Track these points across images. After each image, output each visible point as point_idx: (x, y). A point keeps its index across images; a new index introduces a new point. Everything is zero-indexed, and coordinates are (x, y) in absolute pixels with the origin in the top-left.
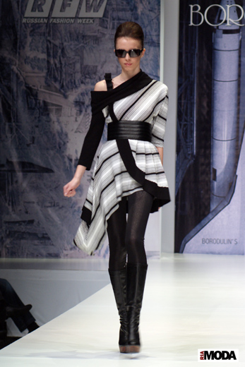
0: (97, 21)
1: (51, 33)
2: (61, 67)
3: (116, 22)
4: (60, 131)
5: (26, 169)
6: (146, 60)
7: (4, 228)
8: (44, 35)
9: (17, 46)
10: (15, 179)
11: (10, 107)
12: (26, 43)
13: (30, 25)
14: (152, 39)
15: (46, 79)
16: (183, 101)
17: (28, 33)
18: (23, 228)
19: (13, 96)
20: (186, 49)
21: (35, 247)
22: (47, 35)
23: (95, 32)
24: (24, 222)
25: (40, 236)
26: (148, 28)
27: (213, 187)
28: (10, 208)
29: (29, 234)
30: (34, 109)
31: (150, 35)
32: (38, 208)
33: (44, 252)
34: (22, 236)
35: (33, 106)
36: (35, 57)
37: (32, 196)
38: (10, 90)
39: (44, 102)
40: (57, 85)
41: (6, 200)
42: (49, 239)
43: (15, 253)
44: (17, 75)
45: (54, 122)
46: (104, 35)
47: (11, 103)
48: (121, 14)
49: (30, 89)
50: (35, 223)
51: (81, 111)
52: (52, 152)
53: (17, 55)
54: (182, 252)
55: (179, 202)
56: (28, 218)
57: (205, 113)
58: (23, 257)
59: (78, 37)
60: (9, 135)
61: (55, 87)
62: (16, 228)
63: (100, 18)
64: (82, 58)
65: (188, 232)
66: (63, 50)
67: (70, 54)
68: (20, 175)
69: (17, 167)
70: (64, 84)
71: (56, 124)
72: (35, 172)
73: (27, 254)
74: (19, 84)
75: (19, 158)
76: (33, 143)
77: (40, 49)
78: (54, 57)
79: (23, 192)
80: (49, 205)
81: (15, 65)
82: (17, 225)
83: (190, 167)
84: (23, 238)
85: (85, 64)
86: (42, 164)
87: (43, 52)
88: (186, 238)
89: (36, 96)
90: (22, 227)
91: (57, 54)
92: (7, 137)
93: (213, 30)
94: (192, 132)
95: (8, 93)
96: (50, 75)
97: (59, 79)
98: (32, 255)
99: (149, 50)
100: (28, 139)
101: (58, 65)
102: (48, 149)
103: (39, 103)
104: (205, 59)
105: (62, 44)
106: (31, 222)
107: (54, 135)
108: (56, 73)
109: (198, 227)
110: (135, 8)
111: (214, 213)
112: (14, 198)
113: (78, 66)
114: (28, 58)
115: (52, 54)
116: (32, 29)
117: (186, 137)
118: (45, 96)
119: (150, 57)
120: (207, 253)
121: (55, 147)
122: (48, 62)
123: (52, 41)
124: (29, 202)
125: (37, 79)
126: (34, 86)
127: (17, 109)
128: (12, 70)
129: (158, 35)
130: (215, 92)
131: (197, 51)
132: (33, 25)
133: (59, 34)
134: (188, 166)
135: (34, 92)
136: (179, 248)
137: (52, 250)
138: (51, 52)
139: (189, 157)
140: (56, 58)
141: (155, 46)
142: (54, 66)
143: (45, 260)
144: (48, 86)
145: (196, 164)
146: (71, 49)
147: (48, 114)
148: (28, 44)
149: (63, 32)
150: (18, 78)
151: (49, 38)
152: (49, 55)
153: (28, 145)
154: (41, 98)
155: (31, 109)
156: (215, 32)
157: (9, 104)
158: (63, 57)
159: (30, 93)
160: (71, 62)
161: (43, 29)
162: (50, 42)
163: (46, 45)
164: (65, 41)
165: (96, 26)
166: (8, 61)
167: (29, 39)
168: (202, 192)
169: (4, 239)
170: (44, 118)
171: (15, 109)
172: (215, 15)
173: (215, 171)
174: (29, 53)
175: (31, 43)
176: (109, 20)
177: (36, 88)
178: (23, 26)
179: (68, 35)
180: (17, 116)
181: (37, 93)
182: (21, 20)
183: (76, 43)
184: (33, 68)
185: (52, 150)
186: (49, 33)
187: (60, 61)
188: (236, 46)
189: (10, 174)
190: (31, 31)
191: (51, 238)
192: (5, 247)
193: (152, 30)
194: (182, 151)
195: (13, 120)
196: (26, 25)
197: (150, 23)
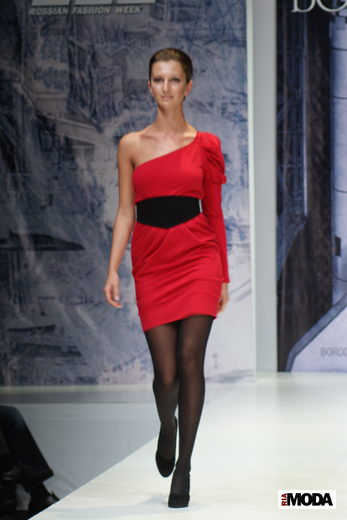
0: (147, 10)
1: (75, 30)
2: (91, 83)
3: (176, 9)
4: (92, 184)
5: (40, 246)
6: (226, 68)
7: (8, 339)
8: (64, 34)
9: (20, 51)
10: (23, 262)
11: (12, 147)
12: (35, 47)
13: (41, 19)
14: (234, 35)
15: (69, 102)
16: (285, 132)
17: (38, 31)
18: (38, 339)
19: (17, 131)
20: (288, 49)
21: (58, 368)
22: (68, 33)
23: (144, 27)
24: (40, 328)
25: (65, 350)
26: (228, 18)
27: (336, 266)
28: (17, 308)
29: (48, 347)
30: (50, 150)
31: (232, 29)
32: (61, 306)
33: (72, 376)
34: (37, 351)
35: (50, 146)
36: (50, 69)
37: (50, 288)
38: (12, 120)
39: (67, 139)
40: (87, 112)
41: (10, 295)
42: (79, 354)
43: (26, 378)
44: (23, 97)
45: (82, 170)
46: (158, 30)
47: (14, 143)
49: (43, 119)
50: (56, 330)
52: (80, 218)
53: (23, 65)
54: (290, 370)
55: (283, 292)
56: (45, 322)
57: (320, 149)
58: (39, 385)
59: (116, 35)
60: (12, 193)
61: (83, 115)
62: (27, 338)
63: (151, 5)
64: (124, 68)
65: (299, 338)
66: (94, 56)
67: (106, 62)
68: (30, 255)
69: (26, 243)
70: (97, 110)
71: (86, 173)
72: (55, 249)
73: (46, 380)
74: (26, 111)
75: (29, 227)
76: (51, 204)
77: (58, 55)
78: (81, 68)
79: (37, 282)
80: (78, 300)
81: (20, 82)
82: (29, 333)
83: (298, 236)
84: (37, 354)
85: (129, 77)
86: (66, 238)
87: (62, 61)
88: (295, 348)
89: (53, 130)
90: (36, 336)
91: (84, 63)
92: (8, 196)
93: (330, 18)
94: (301, 179)
95: (10, 127)
96: (75, 96)
97: (89, 101)
98: (54, 381)
99: (230, 52)
100: (42, 198)
101: (87, 81)
102: (73, 213)
103: (59, 141)
104: (319, 64)
105: (93, 46)
106: (51, 328)
107: (83, 191)
108: (84, 94)
109: (314, 330)
111: (339, 308)
112: (23, 291)
113: (118, 81)
114: (39, 70)
115: (76, 63)
116: (44, 24)
117: (291, 188)
118: (67, 129)
119: (232, 63)
120: (330, 371)
121: (85, 209)
122: (71, 76)
123: (76, 43)
124: (46, 298)
125: (54, 104)
126: (50, 114)
127: (24, 152)
128: (15, 90)
129: (244, 29)
130: (336, 116)
131: (305, 52)
132: (47, 18)
133: (86, 32)
134: (295, 234)
135: (51, 124)
136: (284, 364)
137: (85, 372)
138: (76, 59)
139: (298, 220)
140: (83, 69)
141: (239, 46)
142: (80, 81)
143: (73, 388)
144: (72, 114)
145: (308, 231)
146: (107, 54)
147: (73, 159)
148: (39, 48)
149: (94, 28)
150: (24, 102)
151: (71, 38)
152: (71, 65)
153: (43, 208)
154: (61, 133)
155: (46, 150)
156: (334, 21)
157: (10, 143)
158: (95, 68)
159: (44, 125)
160: (107, 75)
161: (62, 25)
162: (73, 45)
163: (66, 50)
164: (97, 41)
165: (145, 17)
166: (7, 76)
167: (41, 40)
168: (319, 274)
169: (9, 356)
170: (67, 164)
171: (20, 152)
173: (338, 241)
174: (41, 62)
175: (43, 47)
176: (165, 7)
177: (52, 117)
178: (30, 20)
179: (102, 32)
180: (24, 162)
181: (54, 125)
182: (27, 11)
183: (115, 44)
184: (48, 86)
185: (81, 213)
186: (71, 30)
187: (90, 74)
189: (15, 253)
190: (43, 28)
191: (83, 352)
192: (11, 369)
193: (233, 20)
194: (285, 210)
195: (17, 169)
196: (35, 18)
197: (230, 10)
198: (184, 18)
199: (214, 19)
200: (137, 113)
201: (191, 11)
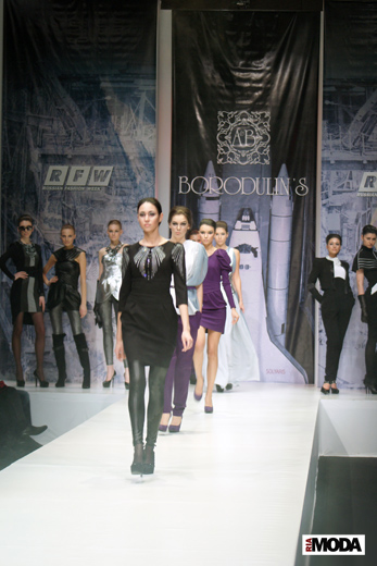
0: (104, 189)
1: (66, 198)
3: (119, 190)
7: (25, 358)
8: (60, 200)
12: (45, 206)
13: (48, 192)
17: (47, 198)
22: (62, 200)
23: (101, 198)
36: (52, 218)
44: (37, 232)
46: (109, 200)
48: (123, 183)
49: (48, 243)
51: (89, 262)
53: (38, 215)
59: (87, 202)
64: (91, 219)
66: (75, 212)
67: (81, 215)
74: (38, 240)
77: (57, 211)
78: (68, 218)
85: (93, 223)
87: (59, 214)
91: (70, 215)
105: (75, 207)
110: (135, 178)
113: (87, 225)
115: (66, 215)
116: (50, 195)
122: (63, 222)
123: (66, 205)
125: (53, 236)
126: (51, 241)
132: (51, 191)
133: (72, 200)
135: (51, 246)
138: (66, 213)
146: (82, 211)
148: (47, 207)
150: (38, 235)
151: (64, 202)
152: (63, 216)
156: (200, 199)
158: (76, 218)
159: (48, 247)
160: (82, 222)
161: (59, 195)
162: (64, 206)
163: (61, 208)
164: (78, 205)
165: (102, 193)
167: (48, 203)
172: (200, 185)
174: (47, 214)
175: (49, 206)
176: (113, 188)
177: (52, 243)
178: (43, 192)
179: (80, 200)
184: (51, 227)
186: (64, 198)
187: (73, 221)
188: (217, 210)
190: (49, 197)
196: (45, 192)
197: (146, 191)
198: (123, 194)
199: (139, 195)
200: (97, 242)
201: (126, 191)
